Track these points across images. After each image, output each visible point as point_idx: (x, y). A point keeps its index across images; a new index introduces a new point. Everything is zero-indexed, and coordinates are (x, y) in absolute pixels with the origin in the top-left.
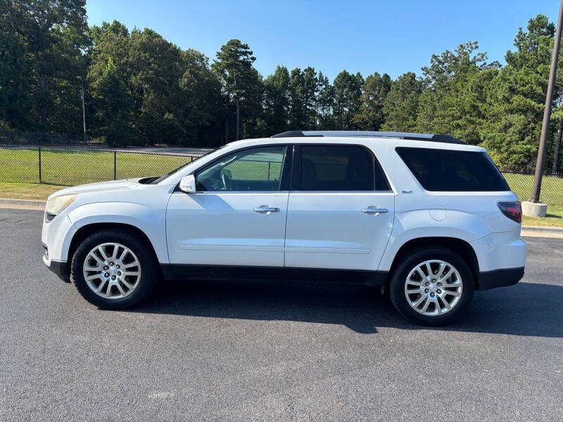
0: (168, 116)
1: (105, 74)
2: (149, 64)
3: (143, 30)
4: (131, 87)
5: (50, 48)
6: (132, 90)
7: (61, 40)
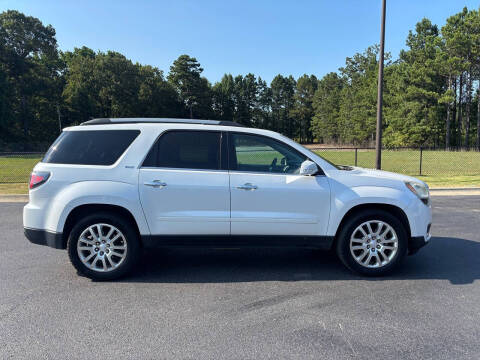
1: (76, 91)
6: (101, 102)
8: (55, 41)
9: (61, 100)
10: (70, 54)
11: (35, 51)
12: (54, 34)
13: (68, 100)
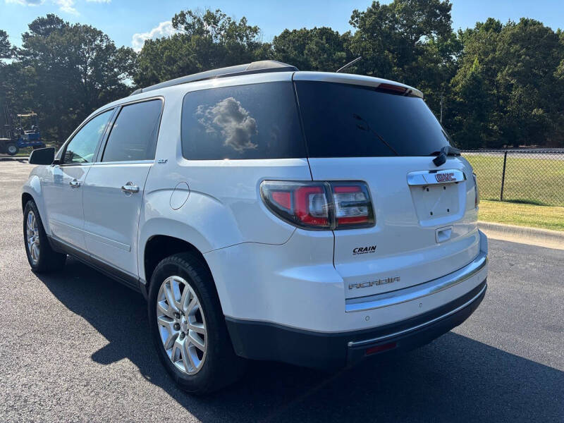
0: (537, 112)
1: (468, 77)
2: (520, 56)
3: (518, 22)
4: (496, 85)
5: (415, 60)
6: (497, 88)
7: (427, 51)
8: (449, 17)
9: (448, 90)
10: (470, 32)
11: (428, 33)
12: (449, 9)
13: (457, 89)
